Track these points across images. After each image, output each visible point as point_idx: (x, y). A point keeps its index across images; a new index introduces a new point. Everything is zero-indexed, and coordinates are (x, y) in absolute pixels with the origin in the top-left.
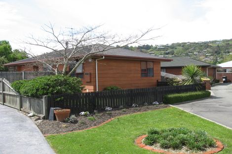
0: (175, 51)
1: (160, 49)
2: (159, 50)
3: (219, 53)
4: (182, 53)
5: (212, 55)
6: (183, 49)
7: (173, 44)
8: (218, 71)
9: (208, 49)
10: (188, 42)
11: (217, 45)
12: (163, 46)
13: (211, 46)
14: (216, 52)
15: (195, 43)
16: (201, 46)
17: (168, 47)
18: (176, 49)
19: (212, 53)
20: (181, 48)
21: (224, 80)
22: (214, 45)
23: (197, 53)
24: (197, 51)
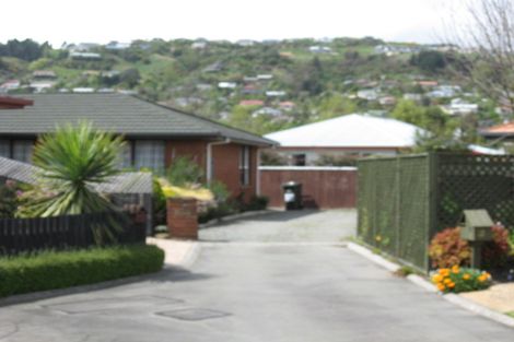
0: (145, 73)
1: (80, 62)
2: (75, 67)
3: (318, 91)
4: (171, 80)
5: (290, 97)
6: (175, 66)
7: (137, 43)
8: (267, 160)
9: (277, 71)
10: (200, 40)
11: (311, 58)
12: (95, 48)
13: (287, 61)
14: (306, 86)
15: (225, 45)
16: (250, 58)
17: (116, 52)
18: (147, 62)
19: (292, 87)
20: (168, 60)
21: (289, 197)
22: (302, 58)
23: (233, 86)
24: (231, 75)
